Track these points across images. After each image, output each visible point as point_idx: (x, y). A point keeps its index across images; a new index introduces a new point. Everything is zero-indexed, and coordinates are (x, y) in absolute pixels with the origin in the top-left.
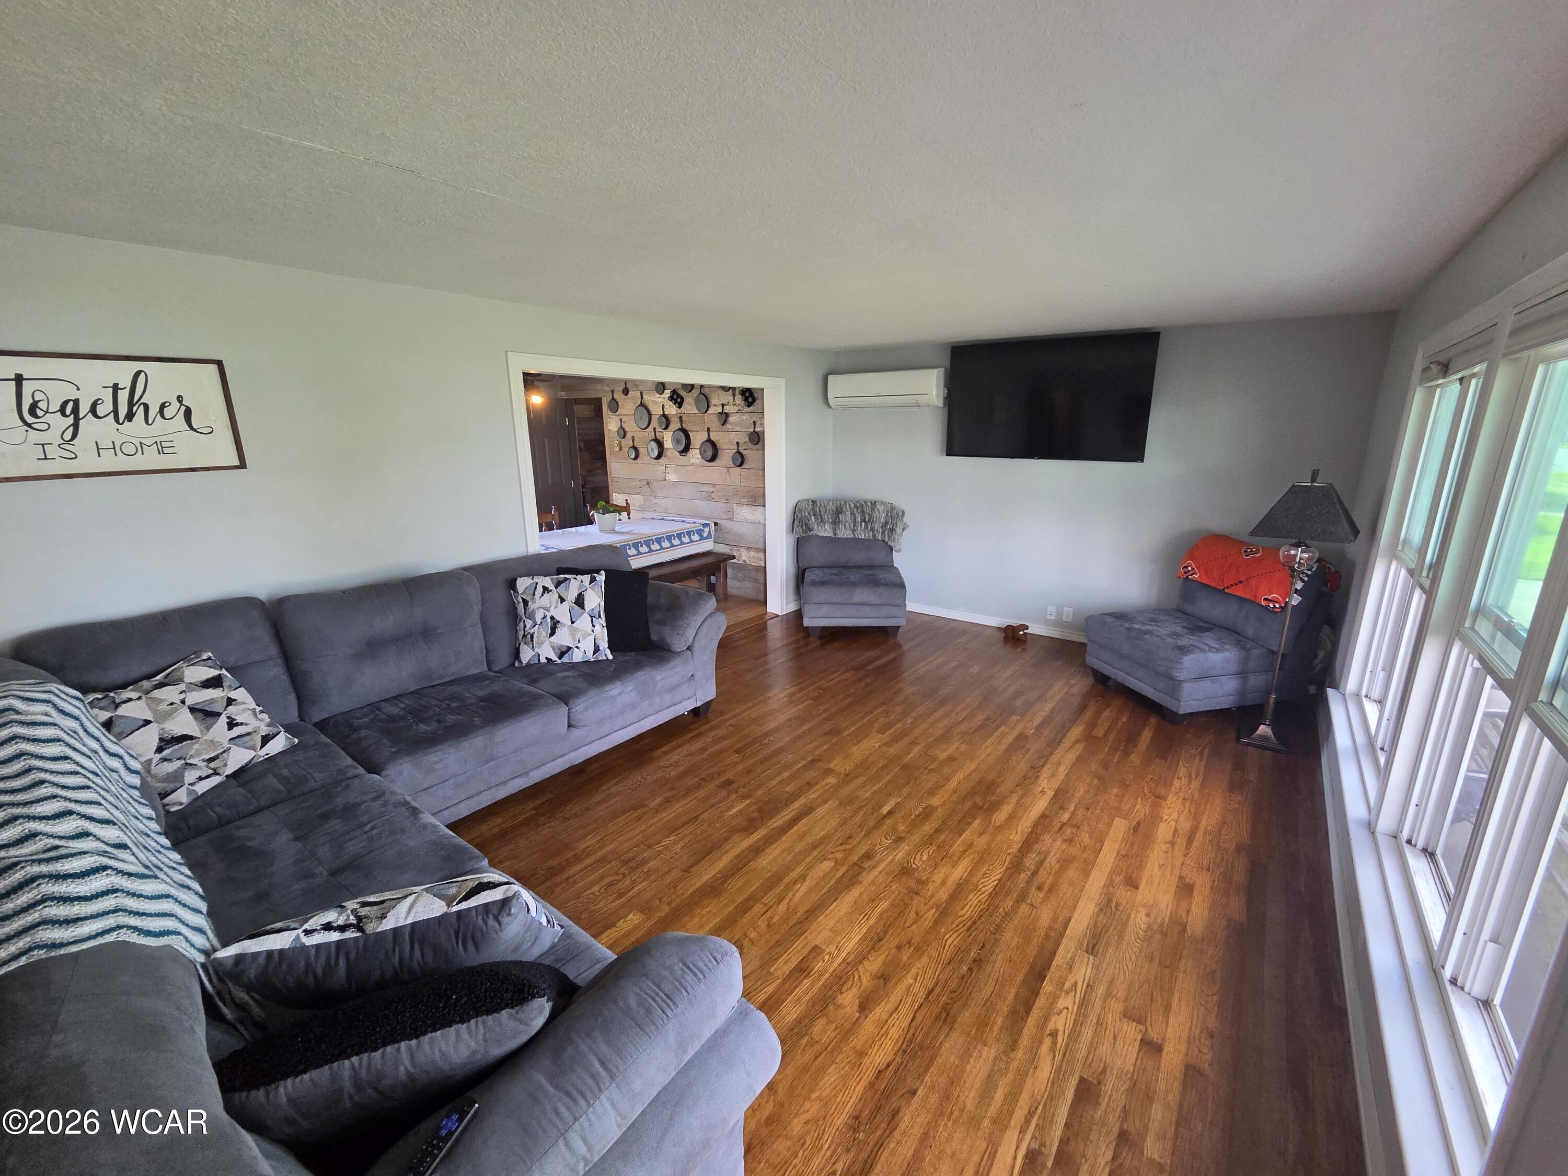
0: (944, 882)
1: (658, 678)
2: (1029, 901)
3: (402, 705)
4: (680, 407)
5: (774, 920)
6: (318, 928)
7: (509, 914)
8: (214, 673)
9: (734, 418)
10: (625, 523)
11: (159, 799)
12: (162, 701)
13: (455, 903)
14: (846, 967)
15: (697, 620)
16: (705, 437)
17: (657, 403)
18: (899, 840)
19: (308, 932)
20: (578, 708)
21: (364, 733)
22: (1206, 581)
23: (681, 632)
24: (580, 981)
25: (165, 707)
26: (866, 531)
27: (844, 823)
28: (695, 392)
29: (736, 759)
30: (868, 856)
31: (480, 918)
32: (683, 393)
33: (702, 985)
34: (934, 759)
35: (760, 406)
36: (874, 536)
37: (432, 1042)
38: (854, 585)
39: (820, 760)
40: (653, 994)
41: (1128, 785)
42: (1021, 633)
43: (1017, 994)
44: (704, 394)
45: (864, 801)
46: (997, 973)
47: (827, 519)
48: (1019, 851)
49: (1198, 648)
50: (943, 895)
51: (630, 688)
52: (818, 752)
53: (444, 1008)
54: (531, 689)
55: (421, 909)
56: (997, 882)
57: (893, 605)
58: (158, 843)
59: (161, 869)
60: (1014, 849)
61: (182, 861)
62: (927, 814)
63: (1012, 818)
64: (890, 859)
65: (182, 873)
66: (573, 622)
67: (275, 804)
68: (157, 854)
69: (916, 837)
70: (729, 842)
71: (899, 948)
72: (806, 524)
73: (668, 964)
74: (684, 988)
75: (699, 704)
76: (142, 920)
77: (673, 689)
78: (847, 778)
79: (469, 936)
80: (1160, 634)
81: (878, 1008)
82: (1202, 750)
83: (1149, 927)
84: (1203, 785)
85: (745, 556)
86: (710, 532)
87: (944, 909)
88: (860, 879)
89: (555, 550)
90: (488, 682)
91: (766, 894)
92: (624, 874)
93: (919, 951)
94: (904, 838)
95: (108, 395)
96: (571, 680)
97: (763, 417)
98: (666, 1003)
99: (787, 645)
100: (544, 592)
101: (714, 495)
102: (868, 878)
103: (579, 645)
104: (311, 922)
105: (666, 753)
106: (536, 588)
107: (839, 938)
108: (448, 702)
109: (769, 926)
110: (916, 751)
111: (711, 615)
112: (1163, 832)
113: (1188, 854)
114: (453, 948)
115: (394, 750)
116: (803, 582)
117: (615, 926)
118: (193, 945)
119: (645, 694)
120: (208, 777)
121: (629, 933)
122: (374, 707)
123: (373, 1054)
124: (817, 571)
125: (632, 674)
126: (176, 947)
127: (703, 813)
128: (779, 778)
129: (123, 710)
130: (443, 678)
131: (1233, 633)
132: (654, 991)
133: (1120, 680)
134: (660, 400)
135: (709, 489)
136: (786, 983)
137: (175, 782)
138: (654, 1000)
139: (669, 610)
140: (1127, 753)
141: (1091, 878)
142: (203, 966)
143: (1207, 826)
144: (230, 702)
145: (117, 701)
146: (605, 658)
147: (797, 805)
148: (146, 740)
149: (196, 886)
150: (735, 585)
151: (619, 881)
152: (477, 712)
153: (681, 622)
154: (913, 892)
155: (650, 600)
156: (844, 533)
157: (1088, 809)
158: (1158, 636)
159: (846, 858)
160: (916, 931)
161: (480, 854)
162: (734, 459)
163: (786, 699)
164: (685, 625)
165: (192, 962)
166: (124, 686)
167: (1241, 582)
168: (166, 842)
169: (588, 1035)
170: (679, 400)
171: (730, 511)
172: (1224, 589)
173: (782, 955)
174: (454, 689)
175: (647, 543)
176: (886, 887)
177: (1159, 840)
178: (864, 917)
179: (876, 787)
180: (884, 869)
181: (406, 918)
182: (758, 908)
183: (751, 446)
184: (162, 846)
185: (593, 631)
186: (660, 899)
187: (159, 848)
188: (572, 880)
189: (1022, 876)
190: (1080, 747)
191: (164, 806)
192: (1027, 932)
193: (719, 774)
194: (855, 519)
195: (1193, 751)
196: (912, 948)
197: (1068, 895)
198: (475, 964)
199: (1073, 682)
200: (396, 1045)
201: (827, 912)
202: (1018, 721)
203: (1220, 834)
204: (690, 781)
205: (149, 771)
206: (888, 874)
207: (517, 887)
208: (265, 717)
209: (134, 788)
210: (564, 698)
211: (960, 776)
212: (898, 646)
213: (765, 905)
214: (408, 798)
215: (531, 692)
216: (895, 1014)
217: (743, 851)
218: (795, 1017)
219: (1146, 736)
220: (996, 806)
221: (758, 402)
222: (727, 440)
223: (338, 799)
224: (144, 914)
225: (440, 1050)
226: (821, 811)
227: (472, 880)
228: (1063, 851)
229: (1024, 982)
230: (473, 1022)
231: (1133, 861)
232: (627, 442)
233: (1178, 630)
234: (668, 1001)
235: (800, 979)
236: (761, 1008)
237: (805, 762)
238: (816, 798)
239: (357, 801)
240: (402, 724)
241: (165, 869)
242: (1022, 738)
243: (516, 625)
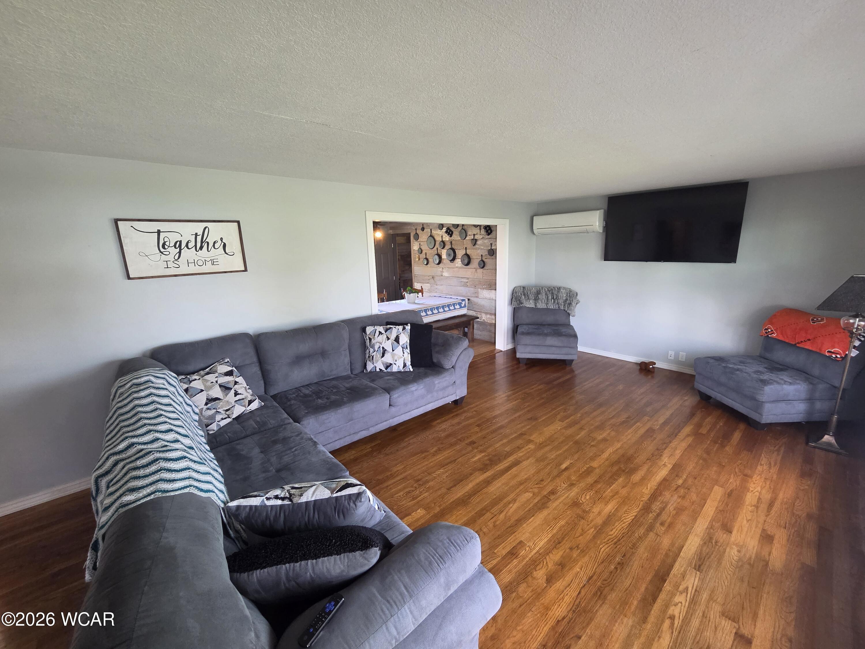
0: (599, 513)
1: (436, 382)
2: (655, 532)
3: (311, 389)
4: (451, 237)
5: (498, 523)
6: (272, 497)
7: (360, 501)
8: (230, 369)
9: (480, 242)
10: (421, 299)
11: (205, 427)
12: (208, 381)
13: (335, 492)
14: (539, 556)
15: (458, 352)
16: (464, 252)
17: (438, 235)
18: (572, 485)
19: (268, 499)
20: (394, 396)
21: (293, 402)
22: (781, 338)
23: (449, 358)
24: (393, 542)
25: (209, 384)
26: (554, 304)
27: (538, 472)
28: (460, 228)
29: (477, 430)
30: (553, 492)
31: (346, 501)
32: (453, 229)
33: (459, 554)
34: (594, 439)
35: (494, 235)
36: (559, 307)
37: (323, 562)
38: (546, 335)
39: (525, 434)
40: (432, 554)
41: (724, 466)
42: (651, 367)
43: (646, 589)
44: (464, 229)
45: (551, 460)
46: (634, 573)
47: (531, 297)
48: (649, 500)
49: (775, 381)
50: (599, 521)
51: (422, 387)
52: (524, 430)
53: (329, 546)
54: (372, 385)
55: (319, 493)
56: (633, 517)
57: (570, 347)
58: (205, 448)
59: (206, 461)
60: (646, 498)
61: (214, 458)
62: (589, 471)
63: (643, 479)
64: (566, 495)
65: (214, 464)
66: (393, 351)
67: (253, 434)
68: (204, 453)
69: (582, 485)
70: (472, 476)
71: (571, 549)
72: (519, 300)
73: (441, 539)
74: (449, 553)
75: (458, 398)
76: (199, 484)
77: (444, 388)
78: (541, 446)
79: (341, 511)
80: (747, 371)
81: (558, 583)
82: (780, 447)
83: (740, 560)
84: (780, 471)
85: (484, 317)
86: (465, 304)
87: (600, 529)
88: (548, 505)
89: (385, 313)
90: (351, 380)
91: (492, 508)
92: (416, 487)
93: (583, 552)
94: (574, 484)
95: (193, 238)
96: (391, 381)
97: (496, 241)
98: (440, 561)
99: (507, 367)
100: (379, 334)
101: (468, 284)
102: (553, 505)
103: (396, 363)
104: (269, 494)
105: (439, 424)
106: (375, 332)
107: (535, 539)
108: (332, 389)
109: (494, 526)
110: (583, 433)
111: (465, 349)
112: (750, 498)
113: (769, 515)
114: (333, 516)
115: (307, 411)
116: (516, 332)
117: (411, 515)
118: (219, 498)
119: (429, 391)
120: (225, 418)
121: (418, 519)
122: (298, 389)
123: (296, 564)
124: (525, 327)
125: (422, 380)
126: (212, 498)
127: (459, 458)
128: (501, 443)
129: (193, 384)
130: (330, 376)
131: (803, 373)
132: (433, 553)
133: (718, 399)
134: (441, 233)
135: (465, 280)
136: (503, 560)
137: (212, 420)
138: (433, 558)
139: (443, 346)
140: (723, 446)
141: (697, 523)
142: (223, 508)
143: (783, 499)
144: (236, 383)
145: (191, 380)
146: (409, 370)
147: (511, 459)
148: (201, 398)
149: (220, 470)
150: (478, 333)
151: (413, 491)
152: (345, 395)
153: (449, 353)
154: (580, 517)
155: (433, 340)
156: (541, 305)
157: (696, 478)
158: (746, 373)
159: (539, 492)
160: (583, 540)
161: (346, 469)
162: (479, 264)
163: (506, 398)
164: (451, 354)
165: (219, 507)
166: (193, 373)
167: (809, 340)
168: (208, 448)
169: (399, 571)
170: (450, 233)
171: (477, 293)
172: (796, 344)
173: (501, 544)
174: (334, 383)
175: (432, 310)
176: (563, 512)
177: (747, 503)
178: (550, 528)
179: (558, 453)
180: (563, 501)
181: (312, 497)
182: (488, 515)
183: (489, 256)
184: (207, 450)
185: (403, 356)
186: (435, 503)
187: (205, 450)
188: (389, 487)
189: (651, 515)
190: (690, 439)
191: (208, 430)
192: (654, 551)
193: (468, 438)
194: (548, 297)
195: (772, 448)
196: (579, 551)
197: (681, 531)
198: (343, 525)
199: (686, 398)
200: (306, 561)
201: (528, 522)
202: (648, 420)
203: (794, 504)
204: (453, 440)
205: (202, 414)
206: (565, 504)
207: (364, 488)
208: (250, 391)
209: (196, 421)
210: (388, 390)
211: (610, 450)
212: (572, 371)
213: (492, 514)
214: (312, 437)
215: (371, 386)
216: (568, 588)
217: (480, 482)
218: (508, 580)
219: (737, 436)
220: (633, 471)
221: (494, 233)
222: (476, 254)
223: (281, 434)
224: (200, 481)
225: (327, 568)
226: (525, 463)
227: (343, 481)
228: (679, 503)
229: (651, 581)
230: (342, 555)
231: (728, 515)
232: (423, 256)
233: (761, 369)
234: (441, 559)
235: (512, 558)
236: (490, 571)
237: (516, 435)
238: (523, 456)
239: (289, 435)
240: (310, 399)
241: (208, 461)
242: (650, 432)
243: (365, 351)
